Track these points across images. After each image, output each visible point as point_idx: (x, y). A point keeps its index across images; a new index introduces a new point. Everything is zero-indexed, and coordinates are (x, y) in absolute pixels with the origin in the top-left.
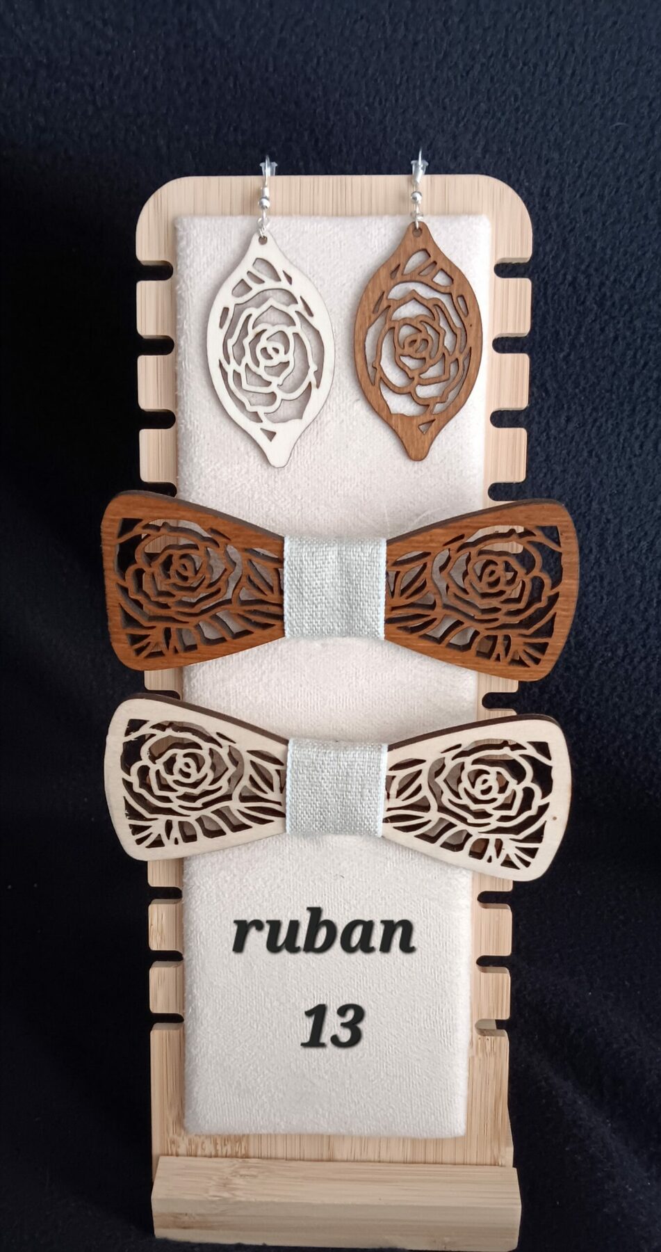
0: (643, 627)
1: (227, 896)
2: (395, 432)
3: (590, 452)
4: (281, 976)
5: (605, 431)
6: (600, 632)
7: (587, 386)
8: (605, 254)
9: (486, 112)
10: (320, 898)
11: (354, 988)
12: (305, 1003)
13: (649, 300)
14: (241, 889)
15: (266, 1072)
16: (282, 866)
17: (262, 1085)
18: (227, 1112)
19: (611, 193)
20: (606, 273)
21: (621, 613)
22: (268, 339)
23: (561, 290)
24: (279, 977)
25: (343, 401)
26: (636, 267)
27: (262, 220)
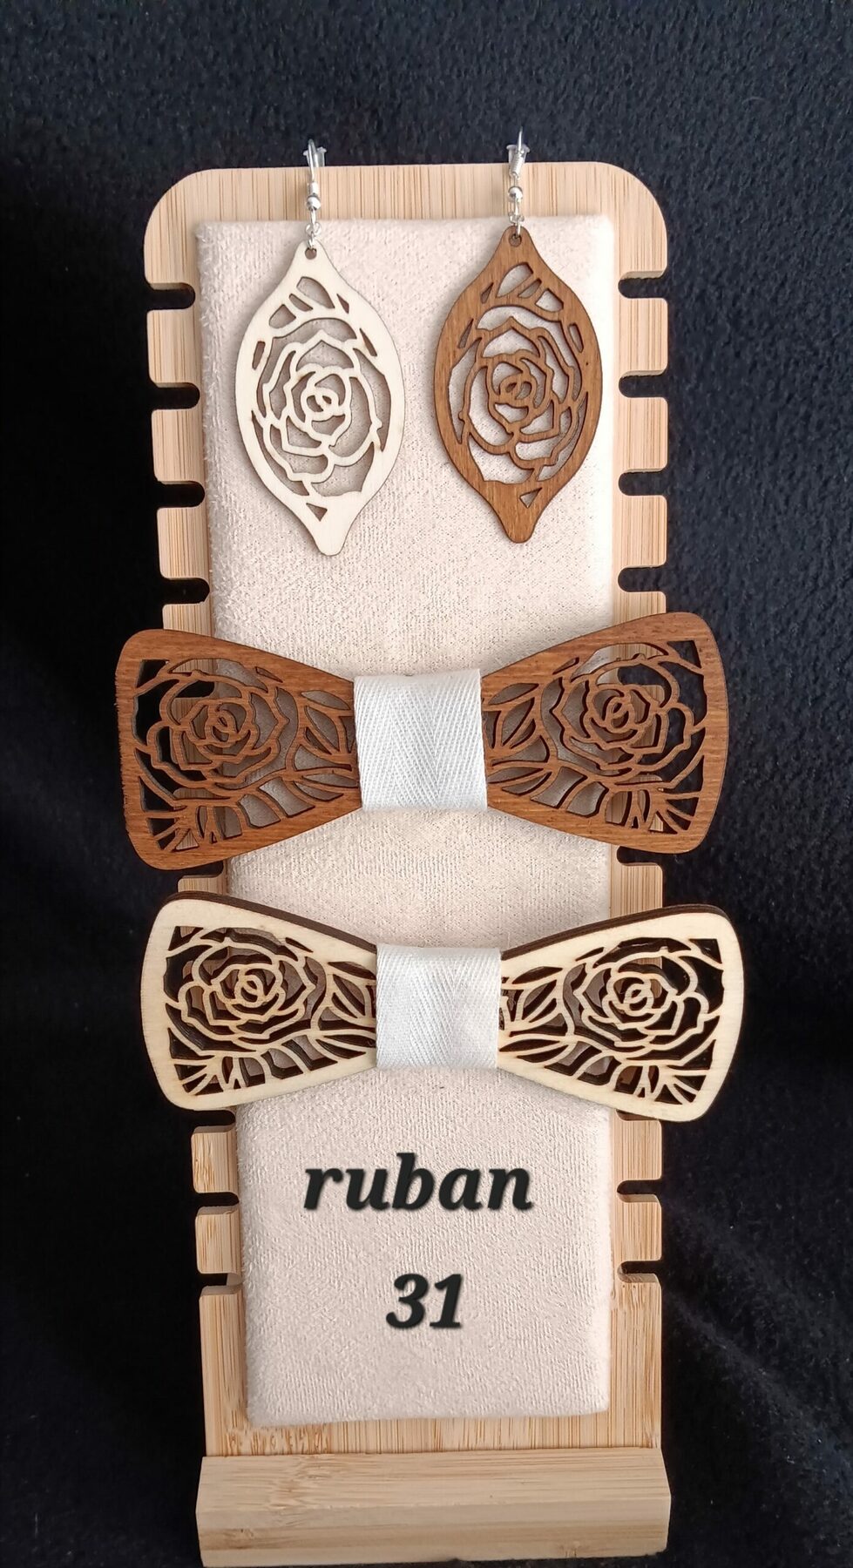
0: (796, 733)
2: (490, 505)
3: (725, 511)
5: (742, 482)
6: (743, 742)
7: (719, 426)
8: (740, 260)
9: (589, 85)
13: (794, 316)
15: (353, 1342)
17: (347, 1360)
18: (303, 1397)
19: (745, 184)
21: (768, 717)
22: (316, 385)
23: (687, 306)
25: (428, 466)
26: (778, 275)
27: (312, 227)
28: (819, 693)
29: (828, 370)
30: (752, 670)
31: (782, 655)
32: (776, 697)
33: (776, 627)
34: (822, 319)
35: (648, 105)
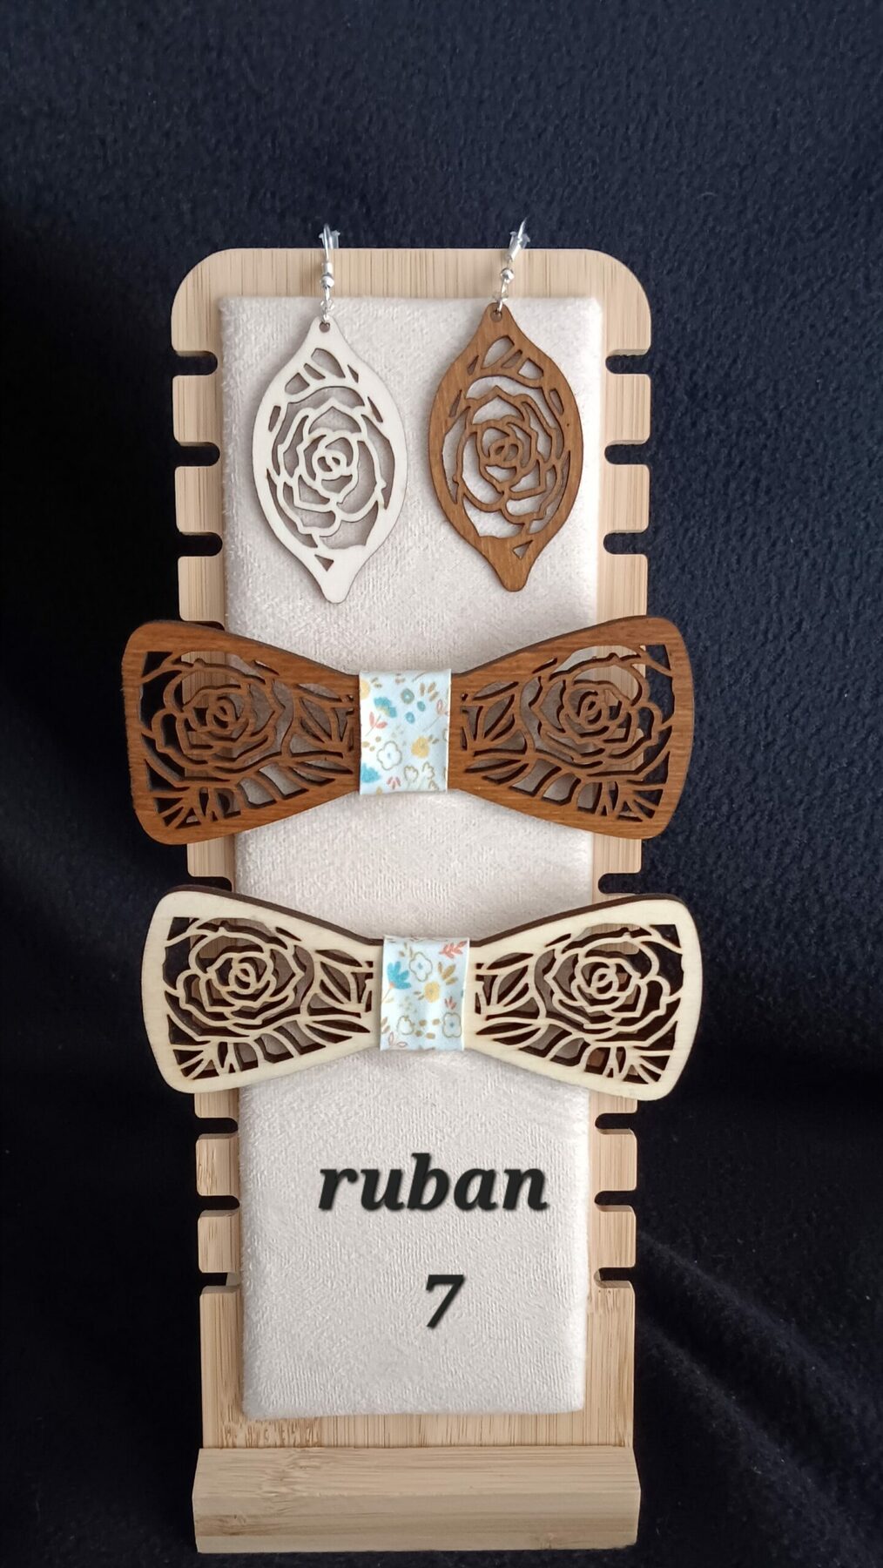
0: (749, 777)
1: (293, 1126)
2: (486, 558)
3: (683, 569)
4: (360, 1222)
5: (698, 542)
8: (696, 338)
9: (560, 178)
10: (407, 1126)
11: (449, 1234)
12: (389, 1254)
13: (745, 390)
14: (310, 1118)
15: (344, 1339)
16: (360, 1089)
17: (338, 1356)
18: (296, 1390)
19: (700, 270)
20: (698, 359)
21: (725, 761)
22: (326, 447)
24: (358, 1223)
25: (427, 524)
26: (731, 353)
27: (325, 303)
28: (770, 738)
29: (776, 439)
30: (709, 716)
31: (736, 703)
32: (731, 743)
33: (730, 676)
34: (770, 392)
35: (614, 198)
